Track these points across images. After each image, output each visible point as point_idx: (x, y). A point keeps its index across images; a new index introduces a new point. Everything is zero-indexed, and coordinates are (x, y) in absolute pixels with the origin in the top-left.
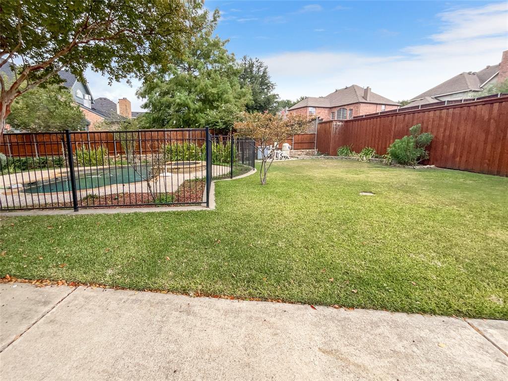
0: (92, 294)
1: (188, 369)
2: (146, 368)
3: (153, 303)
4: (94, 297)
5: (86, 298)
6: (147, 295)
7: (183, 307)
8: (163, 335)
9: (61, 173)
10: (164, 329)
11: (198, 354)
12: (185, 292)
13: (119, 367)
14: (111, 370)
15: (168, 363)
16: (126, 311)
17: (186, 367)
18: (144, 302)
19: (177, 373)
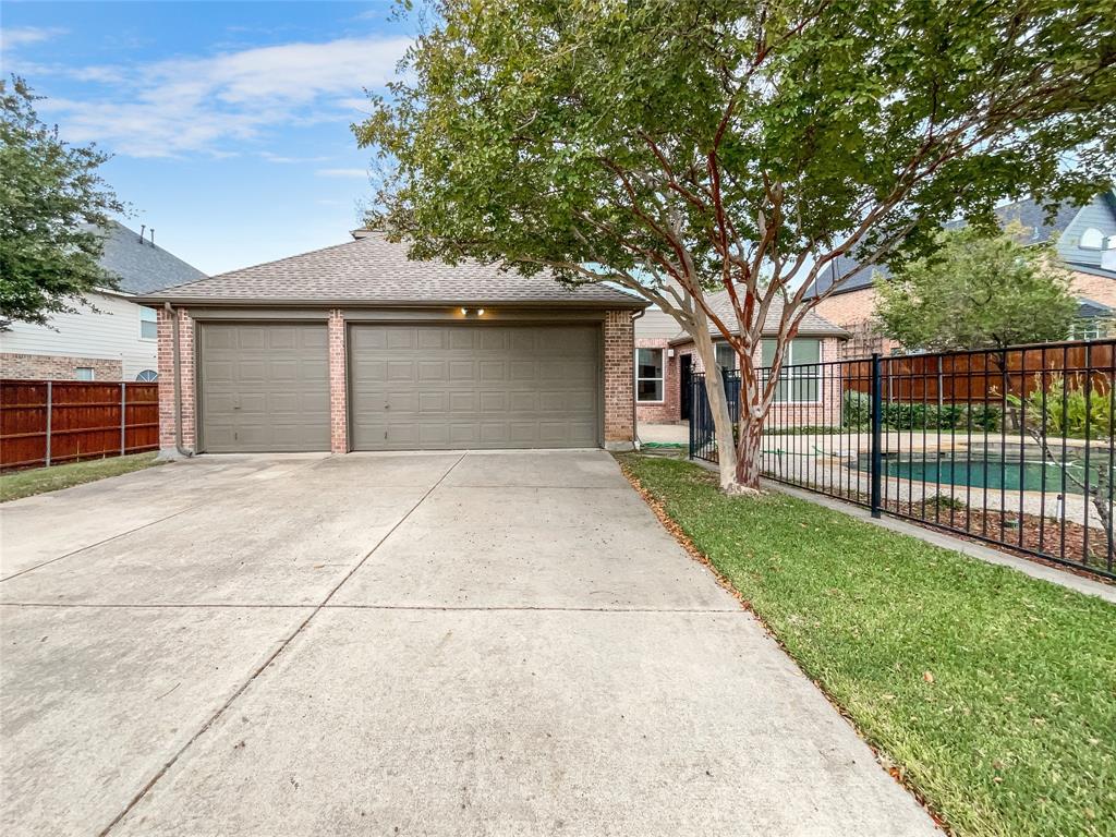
0: (751, 630)
1: (724, 793)
2: (692, 734)
3: (801, 704)
4: (747, 633)
5: (739, 628)
6: (810, 690)
7: (836, 753)
8: (753, 738)
9: (969, 444)
10: (763, 737)
11: (757, 804)
12: (875, 743)
13: (678, 706)
14: (669, 700)
15: (715, 761)
16: (755, 677)
17: (724, 790)
18: (791, 691)
19: (709, 778)
